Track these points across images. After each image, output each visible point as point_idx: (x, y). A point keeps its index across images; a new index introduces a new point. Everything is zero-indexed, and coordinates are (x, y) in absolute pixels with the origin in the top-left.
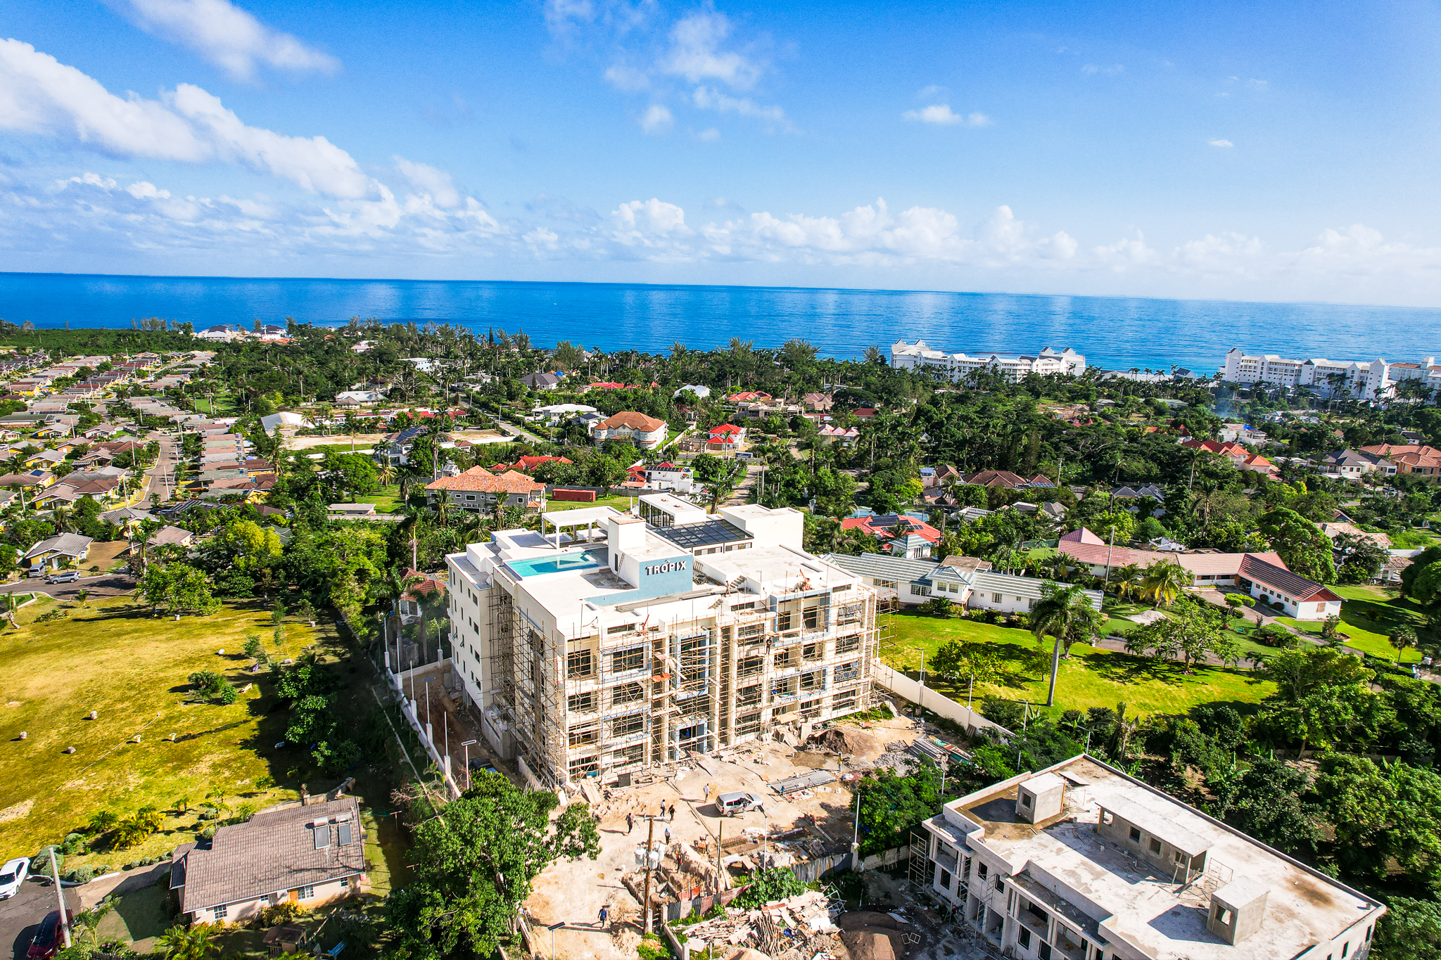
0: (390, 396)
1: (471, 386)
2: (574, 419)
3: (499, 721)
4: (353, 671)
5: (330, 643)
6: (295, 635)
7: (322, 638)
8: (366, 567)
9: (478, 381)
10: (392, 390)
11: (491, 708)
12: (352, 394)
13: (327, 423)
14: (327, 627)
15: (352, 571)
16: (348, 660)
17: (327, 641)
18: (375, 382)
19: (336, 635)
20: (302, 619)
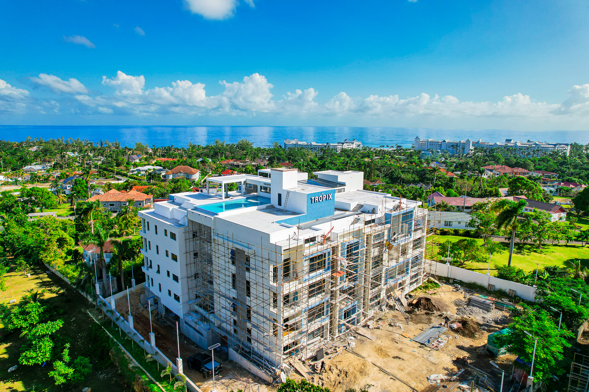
0: (55, 167)
1: (96, 162)
2: (153, 172)
3: (200, 322)
4: (68, 301)
5: (46, 285)
6: (16, 284)
7: (40, 283)
8: (64, 237)
9: (100, 160)
10: (54, 165)
11: (188, 314)
12: (33, 167)
13: (20, 179)
14: (41, 276)
15: (54, 239)
16: (63, 294)
17: (43, 284)
18: (44, 161)
19: (49, 280)
20: (20, 273)
